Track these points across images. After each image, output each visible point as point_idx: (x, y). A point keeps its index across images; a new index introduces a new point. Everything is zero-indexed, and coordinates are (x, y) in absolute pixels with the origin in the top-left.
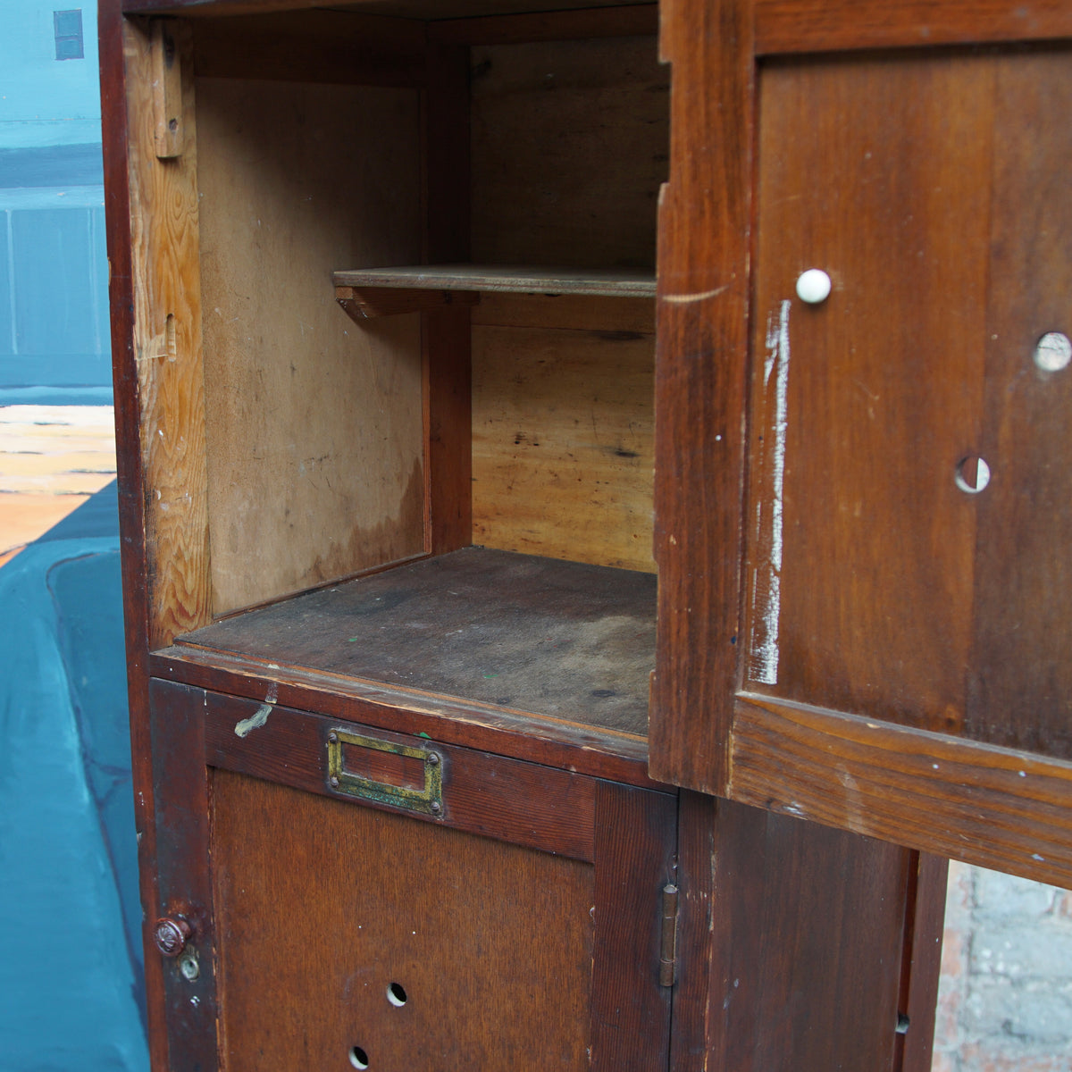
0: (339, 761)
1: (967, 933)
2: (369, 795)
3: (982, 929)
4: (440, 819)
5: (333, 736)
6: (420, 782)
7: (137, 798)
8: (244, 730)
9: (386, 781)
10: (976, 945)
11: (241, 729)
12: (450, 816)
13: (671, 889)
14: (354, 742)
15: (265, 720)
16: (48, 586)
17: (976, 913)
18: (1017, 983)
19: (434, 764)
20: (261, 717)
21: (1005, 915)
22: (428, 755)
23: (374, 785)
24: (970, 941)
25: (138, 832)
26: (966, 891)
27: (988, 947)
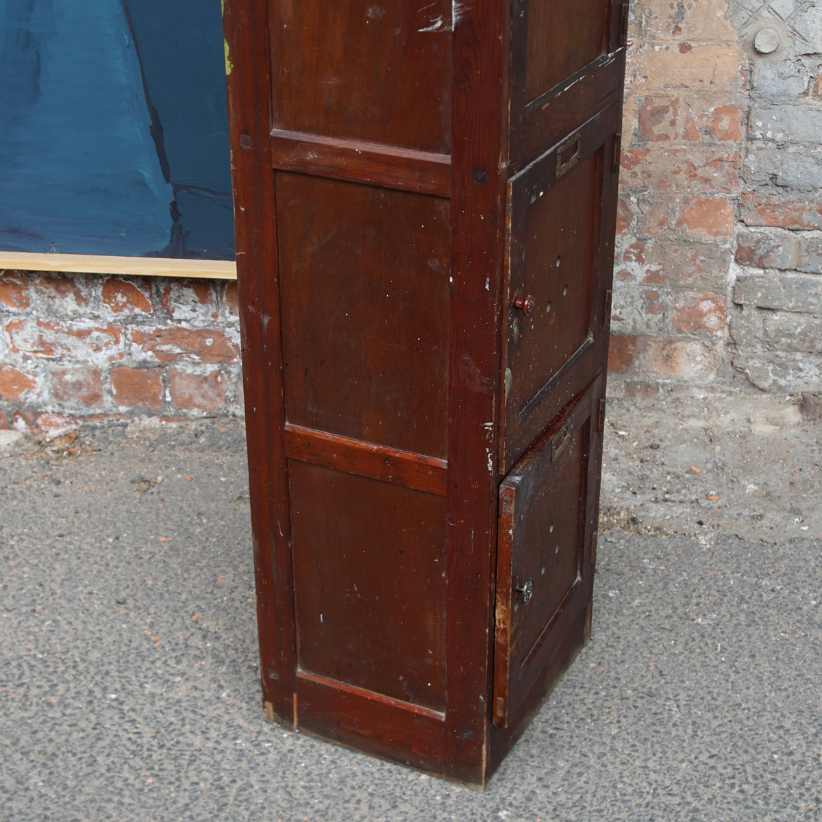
1: (746, 109)
3: (757, 105)
10: (752, 118)
17: (752, 94)
18: (781, 147)
21: (773, 95)
24: (748, 115)
26: (746, 77)
27: (760, 120)
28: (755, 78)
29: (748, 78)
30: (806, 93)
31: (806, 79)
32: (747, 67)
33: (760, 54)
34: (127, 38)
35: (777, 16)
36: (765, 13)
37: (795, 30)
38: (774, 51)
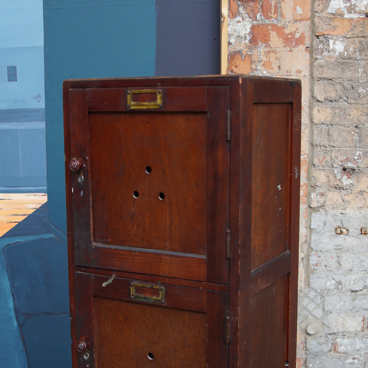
0: (134, 291)
1: (304, 359)
2: (143, 300)
3: (309, 357)
4: (164, 305)
5: (132, 284)
6: (158, 295)
7: (71, 307)
8: (105, 285)
9: (148, 296)
10: (307, 363)
11: (104, 285)
12: (166, 304)
13: (228, 317)
14: (138, 285)
15: (111, 281)
16: (4, 253)
17: (307, 352)
19: (162, 290)
20: (110, 281)
21: (316, 352)
22: (160, 287)
23: (145, 297)
24: (306, 362)
25: (71, 317)
26: (303, 345)
27: (311, 363)
28: (308, 345)
29: (305, 345)
30: (330, 351)
31: (330, 344)
32: (304, 340)
33: (309, 334)
34: (21, 347)
35: (315, 318)
36: (310, 317)
37: (324, 323)
38: (316, 333)
